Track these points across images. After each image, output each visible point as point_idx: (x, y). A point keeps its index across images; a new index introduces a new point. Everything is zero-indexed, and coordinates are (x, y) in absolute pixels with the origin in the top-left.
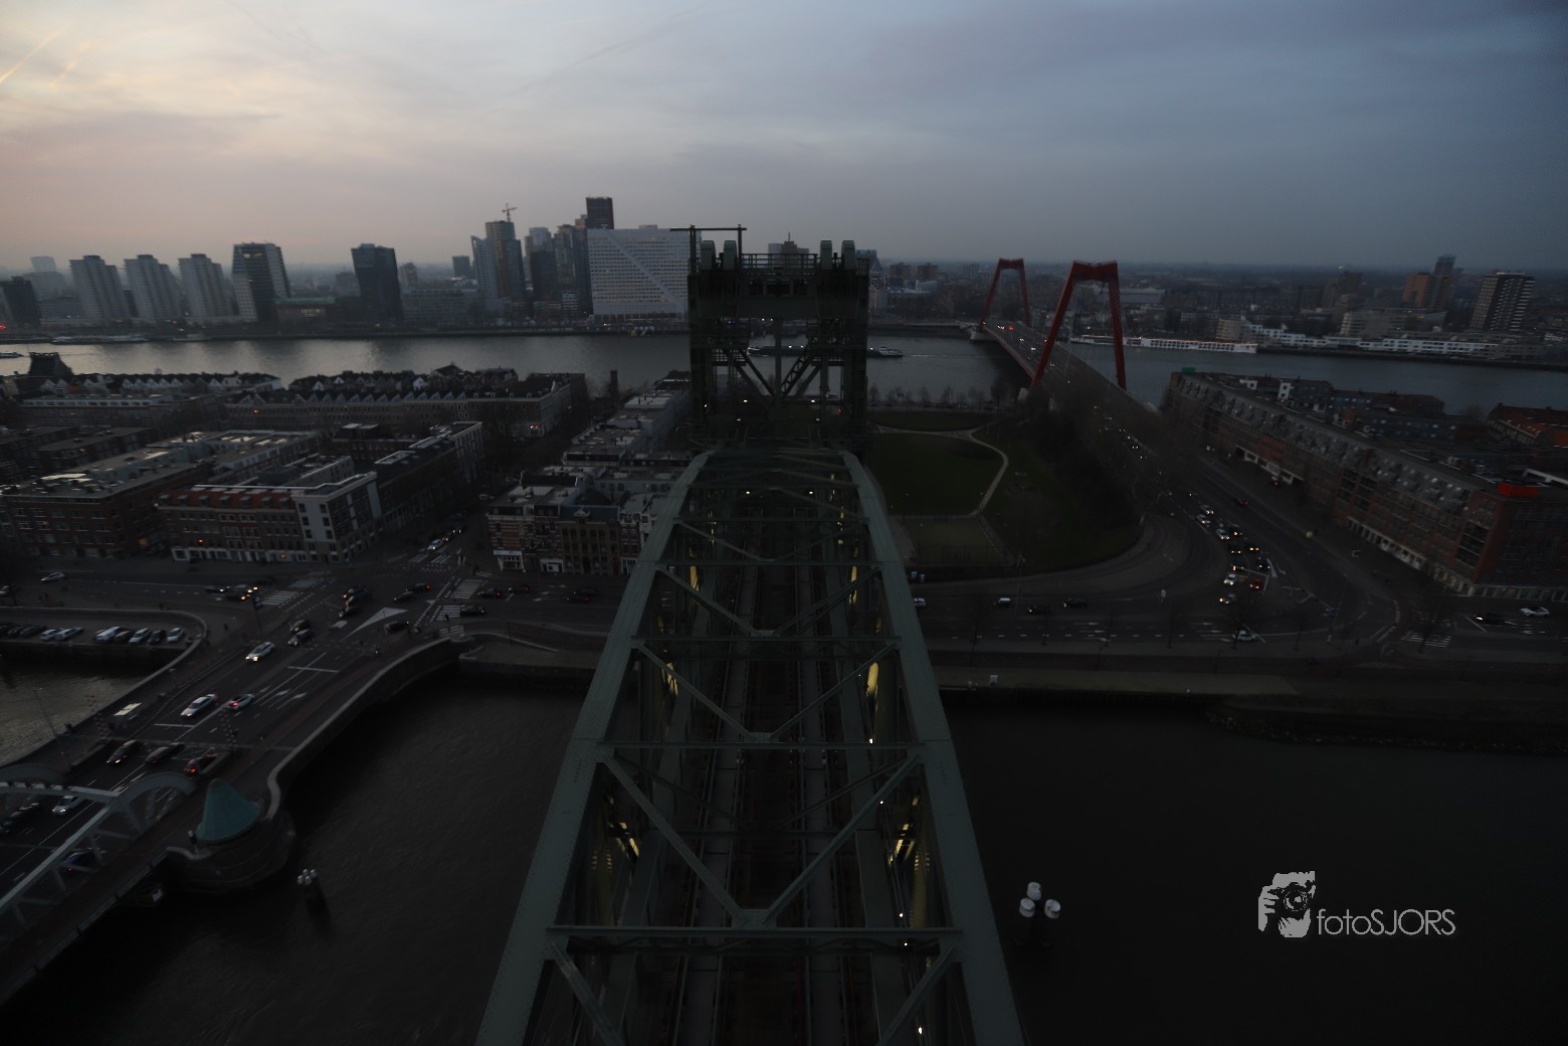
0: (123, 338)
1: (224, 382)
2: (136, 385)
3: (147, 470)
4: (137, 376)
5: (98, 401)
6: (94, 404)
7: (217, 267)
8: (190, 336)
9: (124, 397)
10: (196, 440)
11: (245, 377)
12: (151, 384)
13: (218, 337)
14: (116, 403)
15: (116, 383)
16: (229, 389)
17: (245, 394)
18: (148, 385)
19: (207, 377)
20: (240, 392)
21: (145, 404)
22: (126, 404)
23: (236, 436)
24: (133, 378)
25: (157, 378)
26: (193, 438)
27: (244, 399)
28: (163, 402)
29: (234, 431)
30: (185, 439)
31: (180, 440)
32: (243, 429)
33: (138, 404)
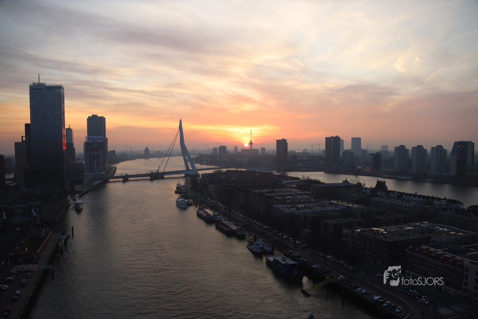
0: (404, 178)
1: (440, 202)
2: (407, 197)
3: (407, 234)
4: (408, 194)
5: (393, 202)
6: (392, 203)
7: (445, 151)
8: (427, 179)
9: (402, 201)
10: (425, 225)
11: (449, 201)
12: (412, 198)
13: (438, 181)
14: (399, 204)
15: (401, 195)
16: (441, 205)
17: (448, 208)
18: (411, 198)
19: (433, 198)
20: (446, 207)
21: (408, 206)
22: (402, 204)
23: (442, 227)
24: (407, 194)
25: (415, 196)
26: (424, 224)
27: (447, 211)
28: (415, 206)
29: (441, 225)
30: (421, 224)
31: (419, 224)
32: (444, 224)
33: (406, 205)
